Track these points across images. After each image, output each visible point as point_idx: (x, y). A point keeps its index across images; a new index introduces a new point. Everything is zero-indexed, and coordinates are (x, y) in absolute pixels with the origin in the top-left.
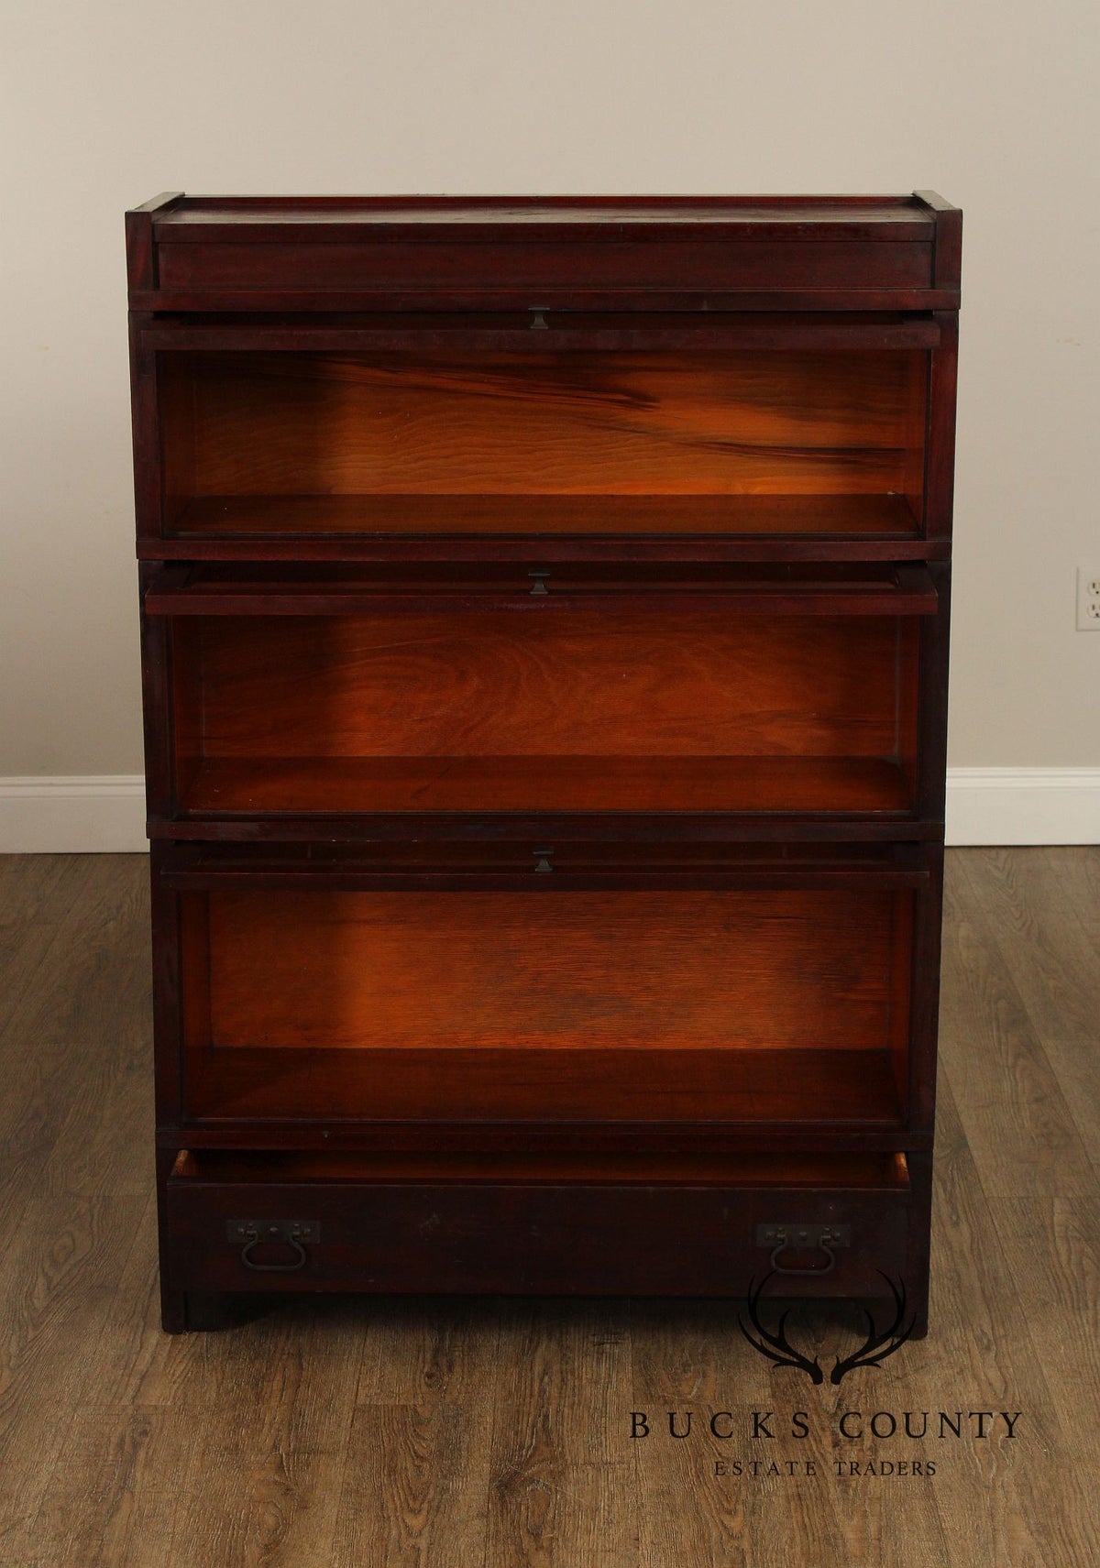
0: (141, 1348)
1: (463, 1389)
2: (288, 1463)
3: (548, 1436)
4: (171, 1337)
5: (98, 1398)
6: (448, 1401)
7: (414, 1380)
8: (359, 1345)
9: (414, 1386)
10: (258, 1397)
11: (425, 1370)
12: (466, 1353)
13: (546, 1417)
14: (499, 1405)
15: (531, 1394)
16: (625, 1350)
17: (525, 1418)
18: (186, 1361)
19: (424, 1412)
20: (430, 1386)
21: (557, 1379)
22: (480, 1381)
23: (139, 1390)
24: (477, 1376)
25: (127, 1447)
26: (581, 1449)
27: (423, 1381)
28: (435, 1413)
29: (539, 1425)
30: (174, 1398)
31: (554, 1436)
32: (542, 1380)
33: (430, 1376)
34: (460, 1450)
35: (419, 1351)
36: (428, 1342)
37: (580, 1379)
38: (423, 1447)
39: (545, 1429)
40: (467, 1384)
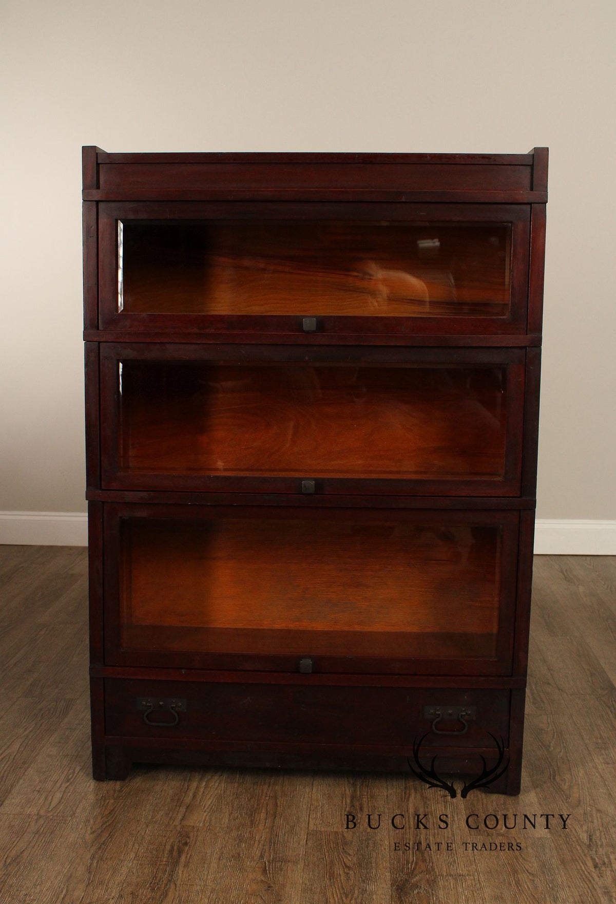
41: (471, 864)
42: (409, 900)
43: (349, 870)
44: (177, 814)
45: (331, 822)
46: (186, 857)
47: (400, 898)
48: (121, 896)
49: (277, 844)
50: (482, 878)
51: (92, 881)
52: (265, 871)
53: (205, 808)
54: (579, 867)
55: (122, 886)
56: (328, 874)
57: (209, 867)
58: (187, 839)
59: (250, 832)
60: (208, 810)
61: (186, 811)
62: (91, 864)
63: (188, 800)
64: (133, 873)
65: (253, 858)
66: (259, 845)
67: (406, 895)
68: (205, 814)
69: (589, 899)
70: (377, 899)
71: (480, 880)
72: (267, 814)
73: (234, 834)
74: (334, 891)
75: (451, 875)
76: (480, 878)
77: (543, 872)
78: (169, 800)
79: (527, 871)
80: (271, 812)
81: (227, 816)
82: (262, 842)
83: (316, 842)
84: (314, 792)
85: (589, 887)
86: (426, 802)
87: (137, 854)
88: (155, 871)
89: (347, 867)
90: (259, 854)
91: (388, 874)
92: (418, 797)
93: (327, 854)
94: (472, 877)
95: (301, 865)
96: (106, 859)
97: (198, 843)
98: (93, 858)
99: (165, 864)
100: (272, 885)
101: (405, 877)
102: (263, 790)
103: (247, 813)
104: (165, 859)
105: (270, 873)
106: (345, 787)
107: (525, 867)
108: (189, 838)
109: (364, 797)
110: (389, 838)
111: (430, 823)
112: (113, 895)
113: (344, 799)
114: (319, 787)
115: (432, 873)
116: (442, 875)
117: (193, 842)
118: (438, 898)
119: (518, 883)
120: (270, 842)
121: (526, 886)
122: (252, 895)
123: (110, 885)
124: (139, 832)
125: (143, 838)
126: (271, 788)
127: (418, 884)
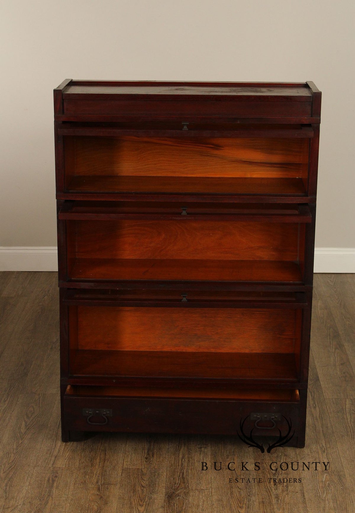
0: (55, 447)
1: (157, 463)
2: (101, 488)
3: (184, 480)
4: (64, 443)
5: (41, 464)
6: (152, 467)
7: (141, 459)
8: (124, 447)
9: (141, 462)
10: (92, 465)
11: (145, 456)
12: (158, 450)
13: (183, 473)
14: (168, 469)
15: (178, 465)
16: (208, 450)
17: (176, 474)
18: (69, 452)
19: (144, 471)
20: (146, 462)
21: (187, 460)
22: (162, 460)
23: (54, 462)
24: (161, 459)
25: (51, 481)
26: (194, 484)
27: (144, 460)
28: (148, 471)
29: (181, 476)
30: (65, 465)
31: (185, 480)
32: (182, 461)
33: (146, 458)
34: (156, 484)
35: (143, 450)
36: (146, 446)
37: (194, 460)
38: (144, 483)
39: (183, 478)
40: (158, 461)
41: (209, 484)
42: (173, 502)
43: (144, 488)
44: (50, 461)
45: (136, 463)
46: (57, 483)
47: (169, 501)
48: (24, 504)
49: (106, 475)
50: (213, 491)
51: (8, 497)
52: (99, 489)
53: (66, 457)
54: (266, 485)
55: (24, 499)
56: (132, 490)
57: (69, 488)
58: (57, 474)
59: (91, 469)
60: (67, 459)
61: (55, 459)
62: (6, 489)
63: (55, 453)
64: (29, 492)
65: (93, 483)
66: (96, 476)
67: (172, 500)
68: (66, 461)
69: (267, 500)
70: (157, 502)
71: (212, 492)
72: (100, 460)
73: (82, 471)
74: (135, 499)
75: (197, 490)
76: (212, 490)
77: (246, 488)
78: (45, 453)
79: (238, 487)
80: (103, 458)
81: (78, 461)
82: (98, 475)
83: (127, 474)
84: (127, 447)
85: (268, 494)
86: (190, 452)
87: (30, 482)
88: (41, 491)
89: (142, 486)
90: (96, 481)
91: (164, 490)
92: (186, 449)
93: (132, 480)
94: (208, 491)
95: (118, 486)
96: (14, 486)
97: (63, 476)
98: (6, 485)
99: (46, 488)
100: (103, 496)
101: (173, 491)
102: (98, 447)
103: (89, 459)
104: (45, 485)
105: (101, 490)
106: (144, 443)
107: (237, 485)
108: (58, 473)
109: (155, 449)
110: (167, 471)
111: (190, 463)
112: (20, 503)
113: (144, 450)
114: (130, 444)
115: (187, 489)
116: (193, 490)
117: (60, 476)
118: (188, 501)
119: (232, 493)
120: (102, 474)
121: (235, 495)
122: (92, 501)
123: (18, 499)
124: (30, 471)
125: (32, 474)
126: (102, 445)
127: (179, 494)
